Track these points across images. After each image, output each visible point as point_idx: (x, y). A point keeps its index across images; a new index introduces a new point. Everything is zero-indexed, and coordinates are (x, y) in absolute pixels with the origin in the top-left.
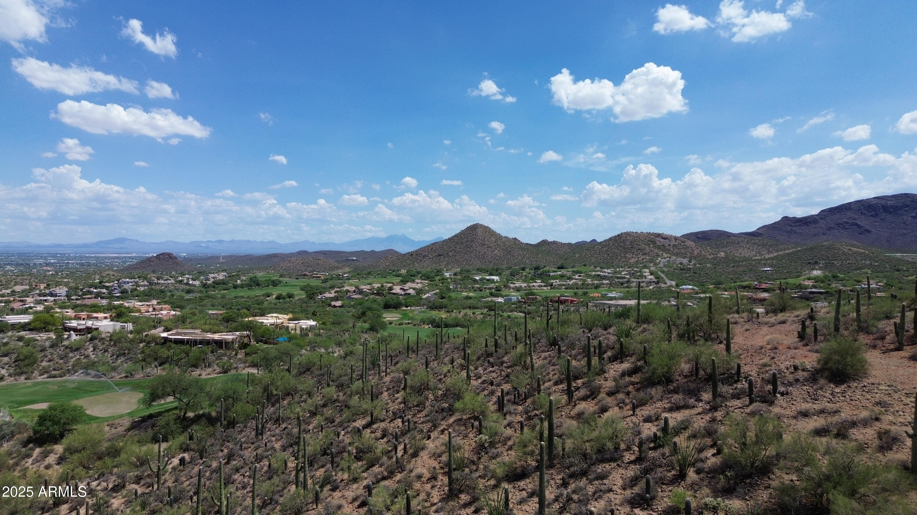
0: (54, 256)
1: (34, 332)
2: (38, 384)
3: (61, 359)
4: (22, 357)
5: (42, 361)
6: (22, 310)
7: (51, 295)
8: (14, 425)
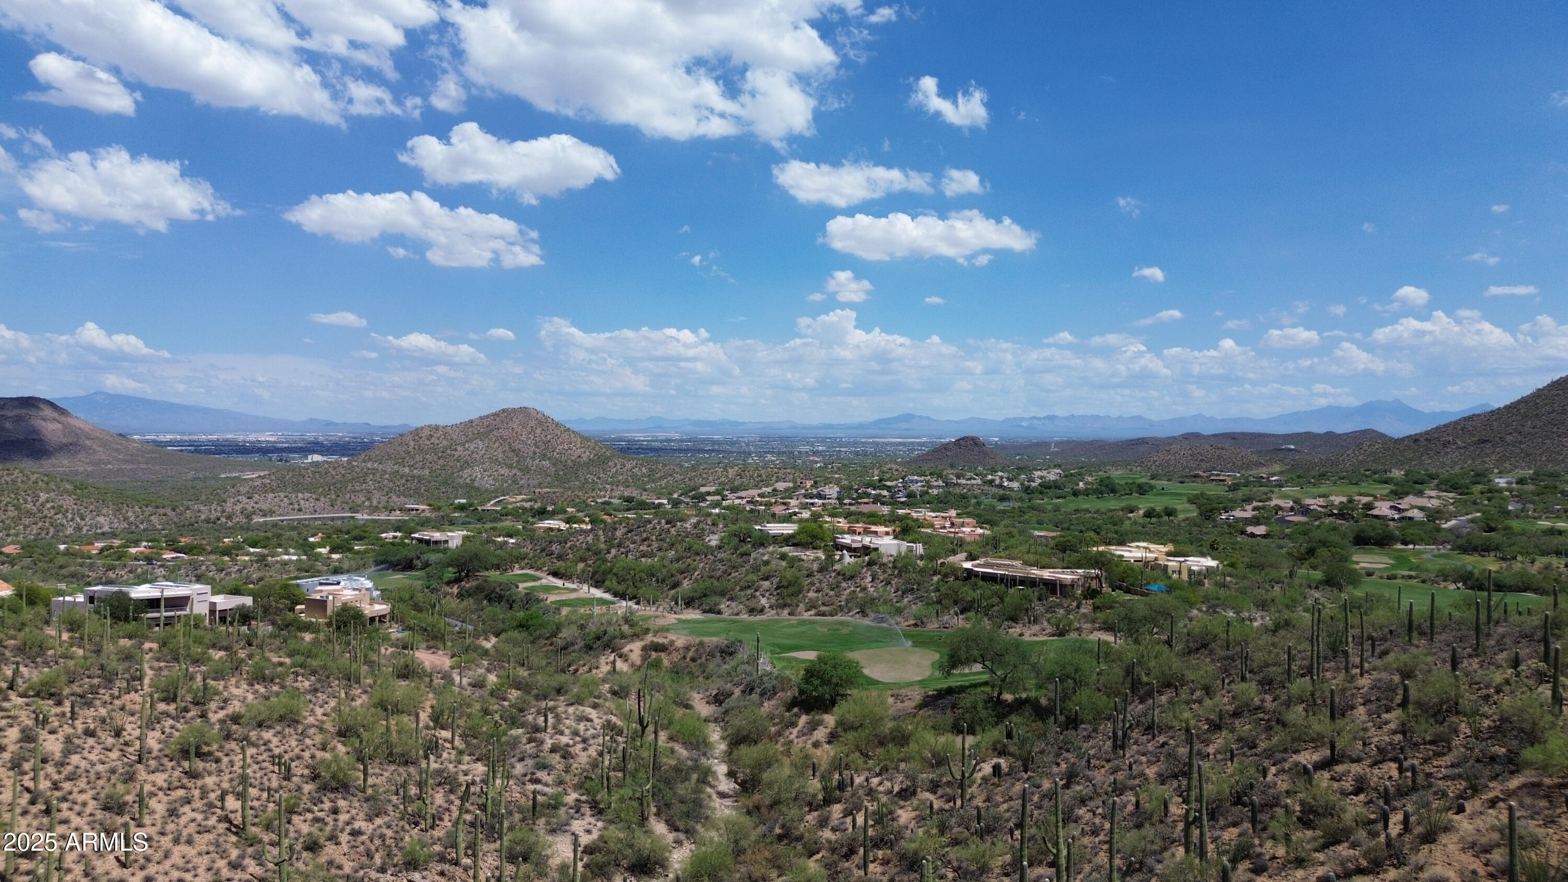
0: (823, 440)
1: (799, 549)
2: (803, 623)
3: (832, 589)
4: (785, 583)
5: (808, 591)
6: (785, 516)
7: (820, 496)
8: (777, 678)
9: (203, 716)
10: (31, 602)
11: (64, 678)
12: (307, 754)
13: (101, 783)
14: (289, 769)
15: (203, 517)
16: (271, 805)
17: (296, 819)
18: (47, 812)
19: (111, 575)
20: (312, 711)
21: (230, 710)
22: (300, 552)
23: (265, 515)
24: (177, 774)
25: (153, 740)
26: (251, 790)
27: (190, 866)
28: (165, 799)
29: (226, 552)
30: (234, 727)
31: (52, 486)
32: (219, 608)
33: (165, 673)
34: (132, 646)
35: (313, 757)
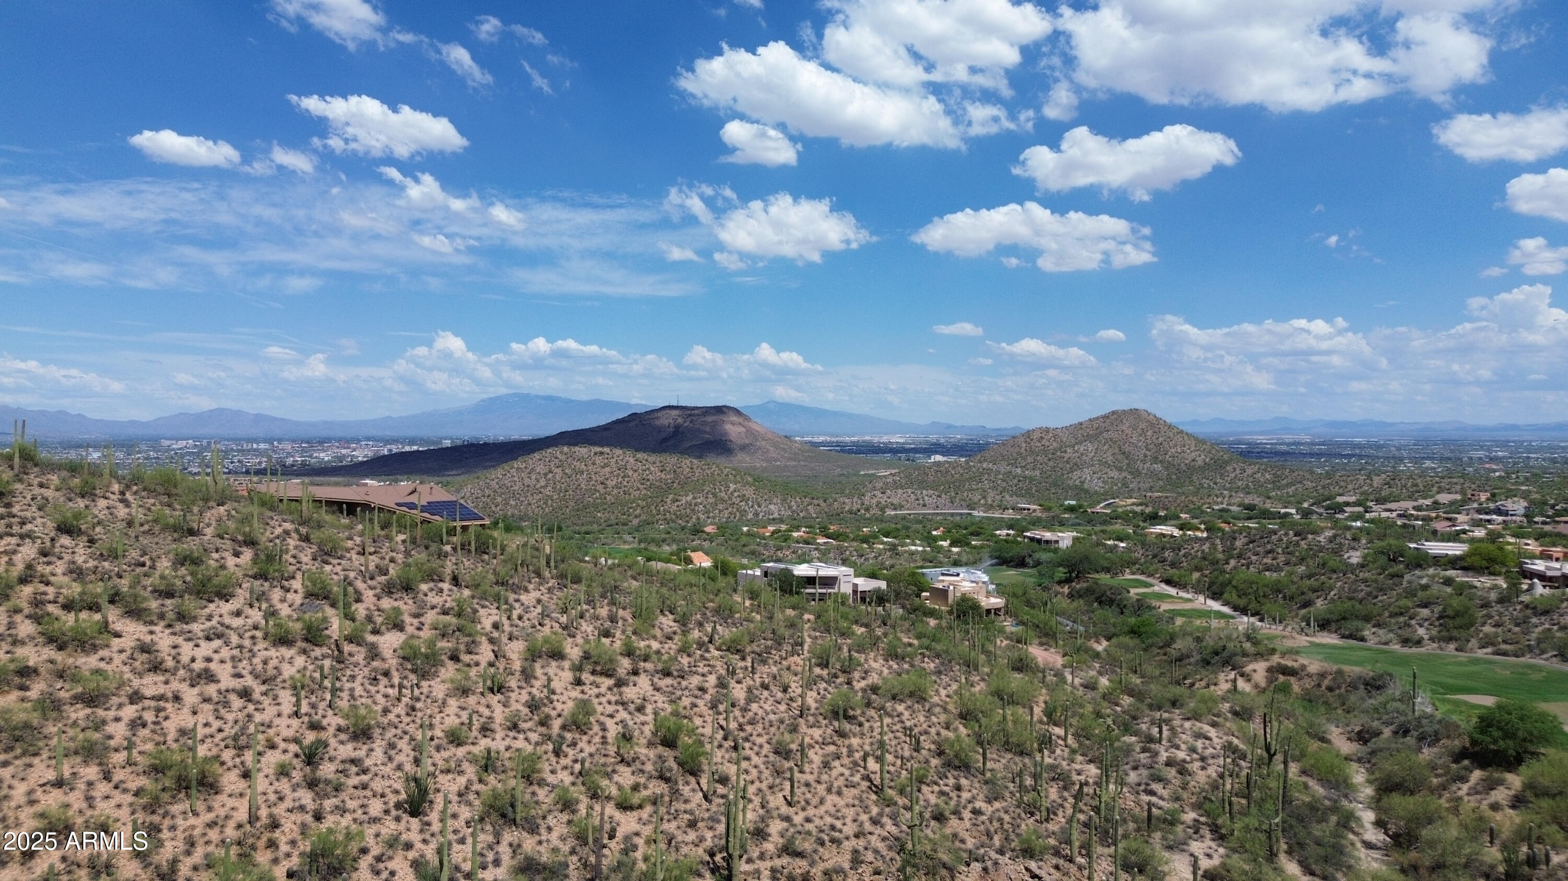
0: (1504, 444)
1: (1470, 574)
2: (1476, 661)
3: (1517, 625)
4: (1450, 612)
5: (1484, 624)
6: (1450, 533)
7: (1498, 512)
8: (1440, 722)
9: (849, 683)
10: (724, 573)
11: (746, 639)
12: (933, 731)
13: (773, 730)
14: (918, 742)
15: (847, 508)
16: (904, 772)
17: (925, 788)
18: (735, 748)
19: (780, 554)
20: (937, 691)
21: (869, 681)
22: (925, 543)
23: (895, 509)
24: (829, 731)
25: (811, 699)
26: (887, 755)
27: (840, 814)
28: (820, 752)
29: (865, 540)
30: (874, 697)
31: (738, 478)
32: (860, 589)
33: (820, 642)
34: (795, 616)
35: (938, 734)
